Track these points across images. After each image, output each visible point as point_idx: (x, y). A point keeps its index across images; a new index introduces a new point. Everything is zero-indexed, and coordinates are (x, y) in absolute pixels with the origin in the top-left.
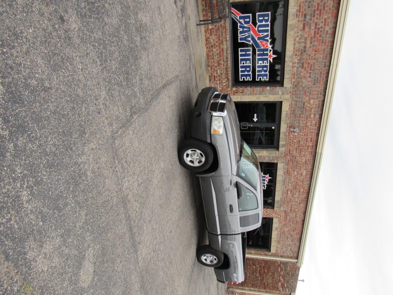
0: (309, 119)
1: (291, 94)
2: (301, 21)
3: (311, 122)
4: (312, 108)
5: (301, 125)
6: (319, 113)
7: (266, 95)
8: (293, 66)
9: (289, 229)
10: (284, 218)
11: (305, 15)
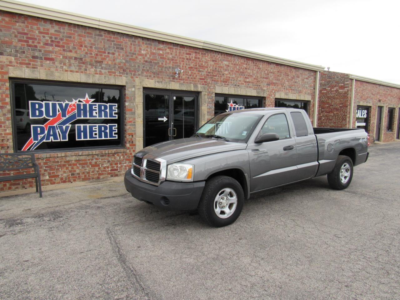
0: (165, 56)
1: (135, 77)
2: (41, 62)
3: (168, 53)
4: (151, 53)
5: (171, 65)
6: (157, 44)
7: (136, 106)
8: (100, 74)
9: (286, 81)
10: (275, 86)
11: (34, 57)
